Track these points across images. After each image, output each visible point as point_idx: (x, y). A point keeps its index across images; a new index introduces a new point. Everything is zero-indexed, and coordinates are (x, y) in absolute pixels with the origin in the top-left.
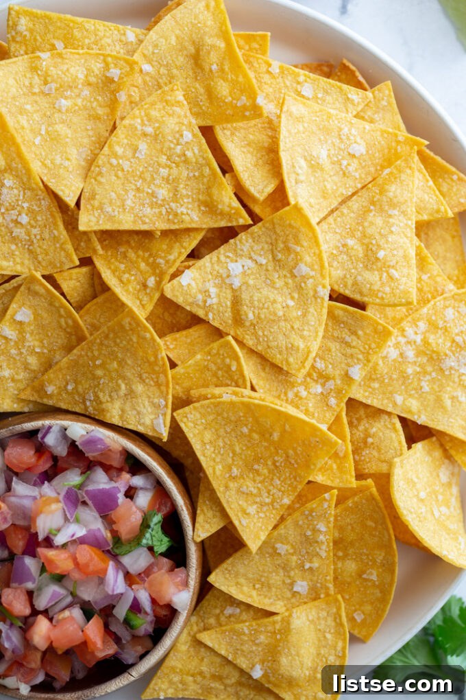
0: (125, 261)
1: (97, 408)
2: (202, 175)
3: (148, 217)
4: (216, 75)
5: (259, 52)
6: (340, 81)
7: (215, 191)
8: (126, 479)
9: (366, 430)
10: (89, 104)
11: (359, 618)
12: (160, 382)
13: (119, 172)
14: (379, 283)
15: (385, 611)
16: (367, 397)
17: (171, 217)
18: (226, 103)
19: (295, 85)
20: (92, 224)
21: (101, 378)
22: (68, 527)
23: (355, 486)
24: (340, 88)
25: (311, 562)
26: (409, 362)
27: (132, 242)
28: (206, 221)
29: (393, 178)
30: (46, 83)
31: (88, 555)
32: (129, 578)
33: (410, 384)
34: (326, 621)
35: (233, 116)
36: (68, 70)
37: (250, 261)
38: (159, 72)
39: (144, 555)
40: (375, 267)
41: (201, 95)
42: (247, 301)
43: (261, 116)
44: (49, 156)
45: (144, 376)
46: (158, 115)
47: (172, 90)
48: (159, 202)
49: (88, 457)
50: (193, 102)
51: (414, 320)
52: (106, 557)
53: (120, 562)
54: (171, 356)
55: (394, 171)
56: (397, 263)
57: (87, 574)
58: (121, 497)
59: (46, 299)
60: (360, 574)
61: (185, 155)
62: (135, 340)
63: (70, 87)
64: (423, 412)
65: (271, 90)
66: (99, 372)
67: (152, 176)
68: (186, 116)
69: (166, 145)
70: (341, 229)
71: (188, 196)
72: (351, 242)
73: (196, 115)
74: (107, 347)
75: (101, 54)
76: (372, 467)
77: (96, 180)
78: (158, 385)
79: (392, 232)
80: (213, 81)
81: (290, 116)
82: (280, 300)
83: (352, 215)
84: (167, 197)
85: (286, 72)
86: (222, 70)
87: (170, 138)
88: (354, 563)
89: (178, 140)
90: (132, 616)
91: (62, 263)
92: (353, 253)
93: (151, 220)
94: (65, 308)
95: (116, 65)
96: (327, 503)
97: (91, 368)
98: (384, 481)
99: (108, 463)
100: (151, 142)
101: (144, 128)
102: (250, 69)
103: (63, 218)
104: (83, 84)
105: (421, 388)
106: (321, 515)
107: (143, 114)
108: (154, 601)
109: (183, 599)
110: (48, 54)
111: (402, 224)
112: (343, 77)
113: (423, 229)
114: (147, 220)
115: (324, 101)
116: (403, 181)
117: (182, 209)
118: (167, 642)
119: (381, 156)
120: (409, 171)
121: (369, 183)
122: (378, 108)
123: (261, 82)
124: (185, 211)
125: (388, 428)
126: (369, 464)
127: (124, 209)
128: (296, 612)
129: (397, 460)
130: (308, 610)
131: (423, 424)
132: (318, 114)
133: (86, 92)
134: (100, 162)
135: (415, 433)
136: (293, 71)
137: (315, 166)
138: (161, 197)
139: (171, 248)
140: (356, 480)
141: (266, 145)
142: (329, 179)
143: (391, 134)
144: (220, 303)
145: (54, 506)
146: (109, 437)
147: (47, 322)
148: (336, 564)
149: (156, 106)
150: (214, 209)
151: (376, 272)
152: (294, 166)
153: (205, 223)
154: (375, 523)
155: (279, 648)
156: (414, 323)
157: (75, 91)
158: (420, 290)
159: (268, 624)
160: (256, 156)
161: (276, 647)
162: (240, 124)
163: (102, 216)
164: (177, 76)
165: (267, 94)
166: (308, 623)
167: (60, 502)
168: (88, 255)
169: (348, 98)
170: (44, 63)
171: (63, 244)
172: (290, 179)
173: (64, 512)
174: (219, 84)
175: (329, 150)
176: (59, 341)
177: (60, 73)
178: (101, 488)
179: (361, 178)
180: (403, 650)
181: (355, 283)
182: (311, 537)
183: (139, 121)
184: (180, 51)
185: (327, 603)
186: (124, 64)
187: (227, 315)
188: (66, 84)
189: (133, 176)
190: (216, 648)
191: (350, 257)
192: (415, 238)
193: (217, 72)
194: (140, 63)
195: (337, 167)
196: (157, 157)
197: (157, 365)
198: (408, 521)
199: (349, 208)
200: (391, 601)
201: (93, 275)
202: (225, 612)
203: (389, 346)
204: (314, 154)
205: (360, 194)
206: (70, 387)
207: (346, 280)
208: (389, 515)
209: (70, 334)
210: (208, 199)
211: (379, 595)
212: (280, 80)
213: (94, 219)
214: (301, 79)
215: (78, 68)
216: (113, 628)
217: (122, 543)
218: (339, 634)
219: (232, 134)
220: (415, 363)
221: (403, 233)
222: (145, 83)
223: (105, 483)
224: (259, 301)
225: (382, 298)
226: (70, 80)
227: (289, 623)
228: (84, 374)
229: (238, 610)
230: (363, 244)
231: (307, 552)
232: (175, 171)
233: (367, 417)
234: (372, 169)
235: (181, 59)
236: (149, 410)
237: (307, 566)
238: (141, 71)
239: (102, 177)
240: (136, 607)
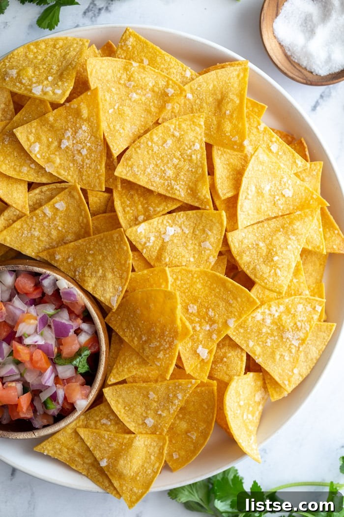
0: (131, 200)
1: (81, 278)
2: (196, 172)
3: (156, 183)
4: (227, 117)
5: (257, 114)
6: (295, 149)
7: (200, 185)
8: (79, 323)
9: (225, 353)
10: (148, 102)
11: (175, 456)
12: (123, 276)
13: (150, 151)
14: (268, 274)
15: (192, 459)
16: (234, 335)
17: (169, 188)
18: (226, 135)
19: (269, 141)
20: (123, 174)
21: (89, 262)
22: (35, 336)
23: (205, 382)
24: (293, 154)
25: (162, 411)
26: (266, 326)
27: (139, 191)
28: (188, 199)
29: (300, 218)
30: (129, 80)
31: (40, 357)
32: (57, 380)
33: (261, 338)
34: (154, 449)
35: (227, 144)
36: (145, 78)
37: (179, 229)
38: (195, 101)
39: (71, 370)
40: (269, 264)
41: (214, 125)
42: (169, 251)
43: (242, 151)
44: (114, 123)
45: (115, 270)
46: (185, 127)
47: (199, 117)
48: (166, 177)
49: (62, 301)
50: (208, 126)
51: (279, 303)
52: (49, 362)
53: (56, 368)
54: (134, 264)
55: (303, 215)
56: (282, 267)
57: (34, 367)
58: (72, 331)
59: (77, 202)
60: (187, 432)
61: (191, 156)
62: (117, 248)
63: (142, 88)
64: (262, 356)
65: (254, 139)
66: (90, 258)
67: (168, 161)
68: (201, 135)
69: (184, 146)
70: (259, 234)
71: (183, 181)
72: (261, 244)
73: (206, 135)
74: (99, 245)
75: (167, 77)
76: (219, 375)
77: (135, 150)
78: (121, 278)
79: (287, 248)
80: (224, 120)
81: (257, 159)
82: (187, 256)
83: (268, 229)
84: (171, 176)
85: (267, 132)
86: (231, 116)
87: (187, 143)
88: (186, 424)
89: (191, 146)
90: (49, 401)
91: (95, 186)
92: (260, 251)
93: (157, 185)
94: (86, 212)
95: (173, 86)
96: (191, 385)
97: (86, 254)
98: (223, 386)
99: (72, 309)
100: (175, 141)
101: (174, 131)
102: (247, 121)
103: (106, 160)
104: (150, 90)
105: (266, 342)
106: (183, 390)
107: (177, 123)
108: (65, 398)
109: (82, 404)
110: (138, 64)
111: (294, 246)
112: (298, 148)
113: (305, 253)
114: (155, 185)
115: (281, 157)
116: (306, 222)
117: (177, 187)
118: (62, 424)
119: (299, 202)
120: (311, 218)
121: (286, 215)
122: (310, 174)
123: (250, 131)
124: (178, 188)
125: (238, 357)
126: (218, 373)
127: (144, 173)
128: (139, 437)
129: (236, 377)
130: (146, 438)
131: (259, 363)
132: (273, 164)
133: (150, 95)
134: (142, 141)
135: (252, 366)
136: (271, 133)
137: (260, 193)
138: (168, 175)
139: (160, 204)
140: (208, 378)
141: (238, 169)
142: (265, 204)
143: (310, 192)
144: (152, 246)
145: (32, 321)
146: (79, 295)
147: (72, 215)
148: (176, 421)
149: (186, 122)
150: (195, 194)
151: (269, 268)
152: (248, 189)
153: (186, 200)
154: (208, 407)
155: (121, 454)
156: (278, 305)
157: (144, 91)
158: (289, 287)
159: (120, 438)
160: (230, 173)
161: (120, 452)
162: (229, 151)
163: (130, 172)
164: (204, 108)
165: (251, 140)
166: (143, 445)
167: (37, 320)
168: (111, 188)
169: (295, 162)
170: (133, 69)
171: (100, 175)
172: (243, 195)
173: (37, 326)
174: (226, 123)
175: (271, 187)
176: (74, 229)
177: (140, 78)
178: (63, 322)
179: (283, 210)
180: (192, 485)
181: (254, 269)
182: (171, 398)
183: (173, 126)
184: (212, 94)
185: (159, 439)
186: (178, 89)
187: (154, 253)
188: (140, 86)
189: (157, 156)
190: (86, 440)
191: (258, 253)
192: (299, 256)
193: (228, 116)
194: (187, 91)
195: (272, 198)
196: (175, 151)
197: (124, 266)
198: (227, 414)
199: (268, 224)
200: (197, 455)
201: (109, 199)
202: (102, 421)
203: (259, 312)
204: (262, 186)
205: (278, 219)
206: (70, 260)
207: (250, 264)
208: (218, 405)
209: (82, 227)
210: (194, 187)
211: (192, 448)
212: (262, 135)
213: (125, 171)
214: (274, 139)
215: (151, 79)
216: (35, 403)
217: (61, 358)
218: (159, 459)
219: (222, 154)
220: (269, 327)
221: (293, 251)
222: (185, 104)
223: (66, 320)
224: (175, 253)
225: (266, 284)
226: (144, 84)
227: (132, 442)
228: (81, 256)
229: (109, 423)
230: (268, 248)
231: (164, 405)
232: (182, 163)
233: (229, 346)
234: (291, 208)
235: (211, 99)
236: (111, 290)
237: (160, 412)
238: (186, 96)
239: (139, 149)
240: (54, 397)
